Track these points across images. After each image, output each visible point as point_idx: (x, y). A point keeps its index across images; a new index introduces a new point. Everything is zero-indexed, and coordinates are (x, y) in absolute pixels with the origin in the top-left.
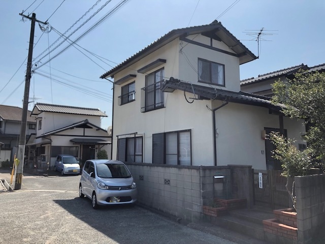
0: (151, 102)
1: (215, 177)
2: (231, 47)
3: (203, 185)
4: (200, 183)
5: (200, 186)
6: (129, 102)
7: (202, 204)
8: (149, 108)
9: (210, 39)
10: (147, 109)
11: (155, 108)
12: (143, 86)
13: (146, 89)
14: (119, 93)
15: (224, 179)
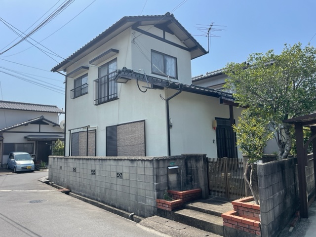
0: (104, 94)
1: (169, 168)
2: (183, 41)
3: (157, 177)
4: (153, 176)
5: (154, 178)
6: (81, 95)
7: (156, 198)
8: (102, 100)
9: (163, 31)
10: (100, 102)
11: (109, 100)
12: (96, 78)
13: (98, 81)
14: (71, 86)
15: (178, 170)
